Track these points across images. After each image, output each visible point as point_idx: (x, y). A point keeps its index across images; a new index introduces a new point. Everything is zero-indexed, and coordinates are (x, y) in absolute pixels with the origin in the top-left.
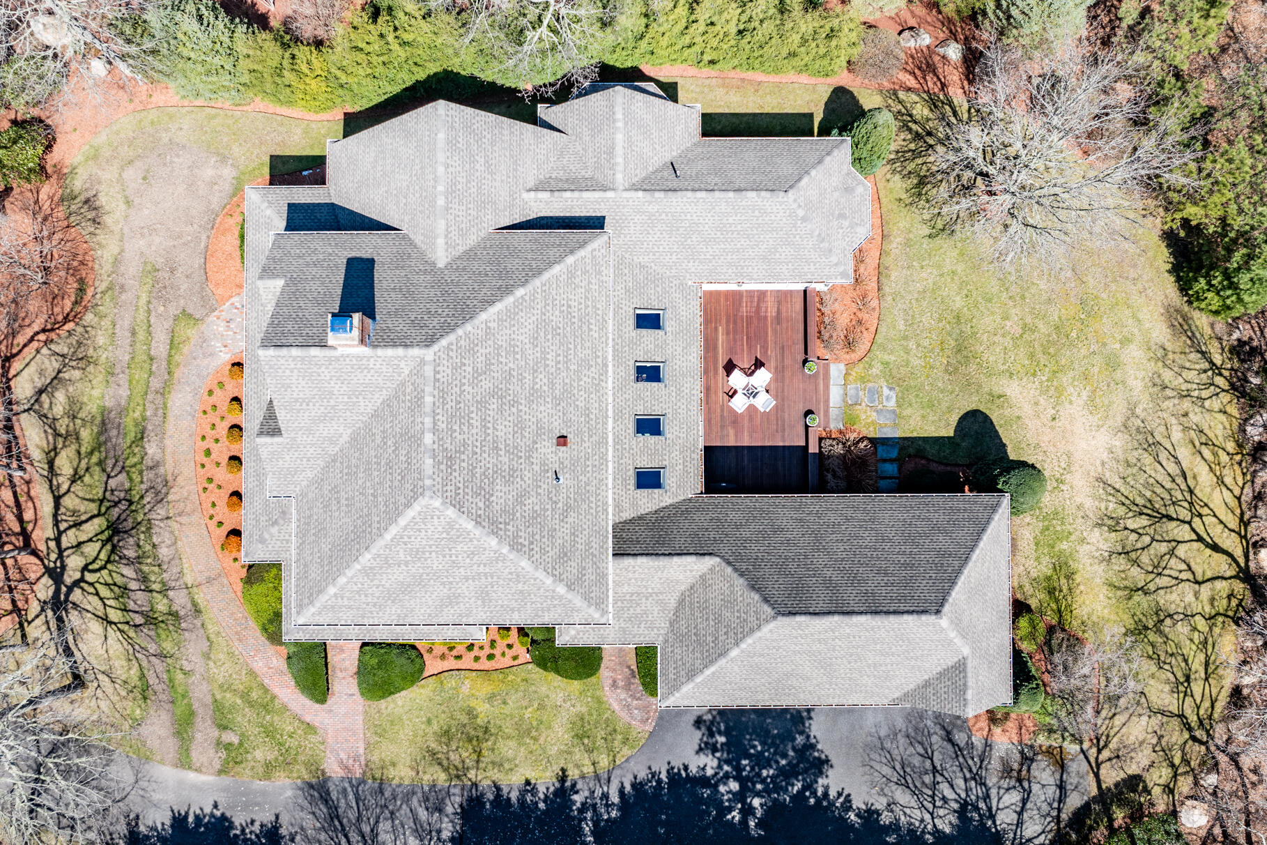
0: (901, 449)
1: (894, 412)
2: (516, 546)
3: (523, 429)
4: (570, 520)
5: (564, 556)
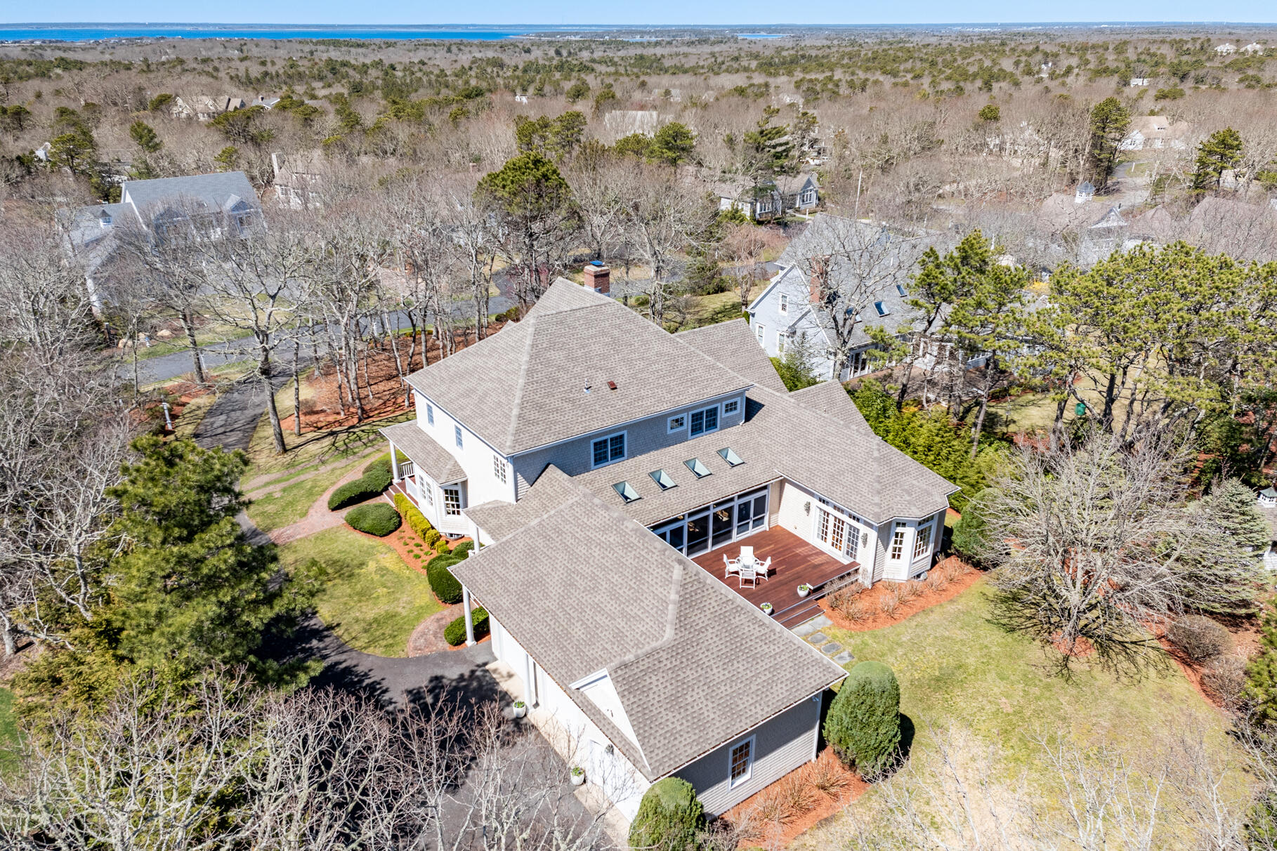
2: (530, 372)
3: (604, 360)
4: (566, 405)
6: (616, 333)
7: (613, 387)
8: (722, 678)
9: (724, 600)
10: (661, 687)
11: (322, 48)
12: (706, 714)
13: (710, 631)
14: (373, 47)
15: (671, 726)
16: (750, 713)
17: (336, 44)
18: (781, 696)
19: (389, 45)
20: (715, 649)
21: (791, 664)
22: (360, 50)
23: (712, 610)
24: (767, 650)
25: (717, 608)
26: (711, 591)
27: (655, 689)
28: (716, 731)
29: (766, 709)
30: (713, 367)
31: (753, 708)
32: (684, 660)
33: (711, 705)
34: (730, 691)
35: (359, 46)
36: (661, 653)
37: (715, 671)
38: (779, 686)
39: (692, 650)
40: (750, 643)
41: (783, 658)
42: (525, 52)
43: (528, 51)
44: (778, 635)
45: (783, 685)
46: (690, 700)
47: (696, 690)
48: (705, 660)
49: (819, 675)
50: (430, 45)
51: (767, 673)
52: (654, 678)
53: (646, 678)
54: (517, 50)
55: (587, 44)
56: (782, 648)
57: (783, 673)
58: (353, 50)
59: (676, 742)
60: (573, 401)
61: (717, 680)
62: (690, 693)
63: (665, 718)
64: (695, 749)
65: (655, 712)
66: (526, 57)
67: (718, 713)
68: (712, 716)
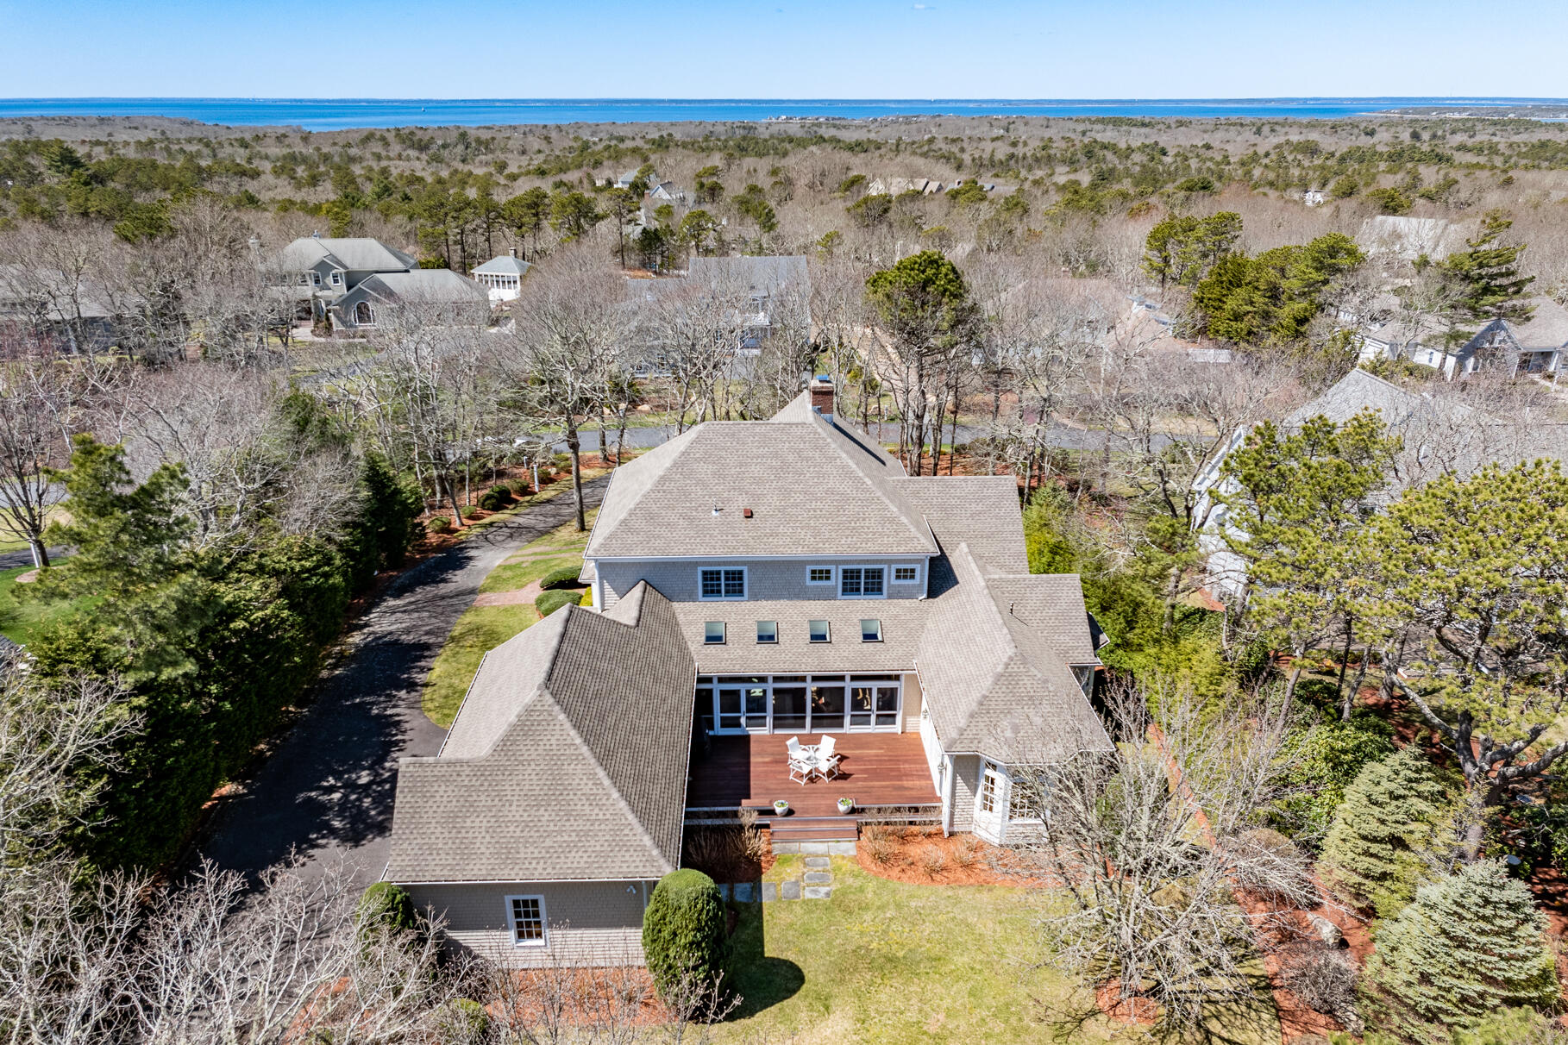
0: (747, 906)
1: (797, 896)
3: (757, 484)
4: (681, 522)
5: (651, 517)
6: (791, 458)
7: (749, 515)
8: (517, 818)
9: (568, 742)
10: (445, 799)
11: (1099, 127)
12: (478, 845)
13: (533, 766)
14: (1161, 126)
15: (433, 840)
16: (527, 865)
17: (1116, 122)
18: (575, 865)
19: (1180, 124)
20: (527, 787)
21: (607, 837)
22: (1143, 130)
23: (548, 747)
24: (588, 812)
25: (554, 747)
26: (557, 727)
27: (438, 798)
28: (478, 866)
29: (549, 870)
30: (892, 520)
31: (534, 862)
32: (486, 784)
33: (488, 839)
34: (518, 834)
35: (1144, 125)
36: (465, 768)
37: (514, 808)
38: (580, 854)
39: (501, 777)
40: (571, 797)
41: (603, 827)
42: (1367, 134)
43: (1371, 133)
44: (611, 801)
45: (585, 855)
46: (468, 824)
47: (481, 818)
48: (508, 793)
49: (637, 863)
50: (1235, 124)
51: (574, 834)
52: (443, 788)
53: (436, 784)
54: (1356, 131)
55: (1469, 124)
56: (608, 816)
57: (592, 843)
58: (1134, 130)
59: (429, 858)
60: (691, 520)
61: (510, 818)
62: (472, 818)
63: (432, 830)
64: (445, 872)
65: (424, 820)
66: (1369, 141)
67: (492, 850)
68: (483, 849)
